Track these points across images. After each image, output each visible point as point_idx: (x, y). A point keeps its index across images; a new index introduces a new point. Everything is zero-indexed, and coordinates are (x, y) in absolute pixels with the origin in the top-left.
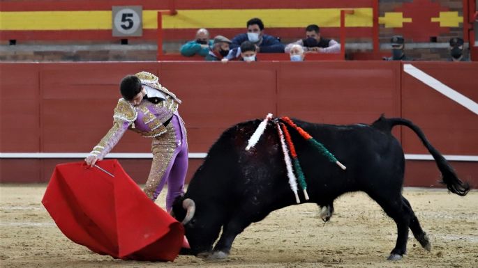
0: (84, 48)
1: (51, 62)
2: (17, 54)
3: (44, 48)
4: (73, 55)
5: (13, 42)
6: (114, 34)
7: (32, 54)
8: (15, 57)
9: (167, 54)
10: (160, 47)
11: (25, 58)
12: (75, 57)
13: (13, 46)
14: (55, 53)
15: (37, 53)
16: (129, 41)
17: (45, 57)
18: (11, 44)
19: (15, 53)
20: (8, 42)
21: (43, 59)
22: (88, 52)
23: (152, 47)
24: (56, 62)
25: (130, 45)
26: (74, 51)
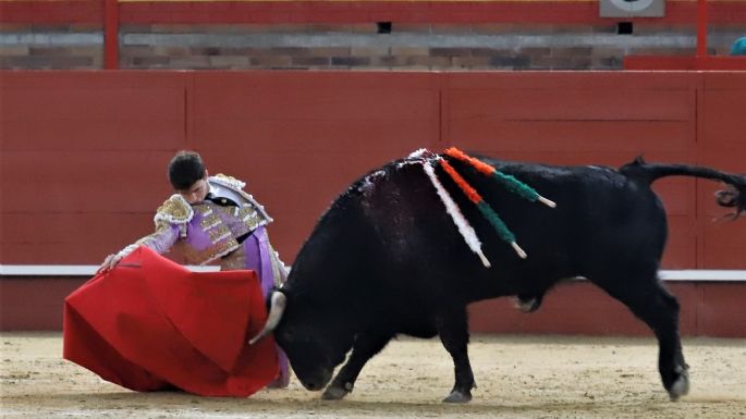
0: (539, 41)
1: (465, 70)
2: (393, 53)
3: (451, 41)
4: (513, 57)
5: (385, 27)
6: (604, 13)
7: (427, 53)
8: (389, 60)
9: (717, 56)
10: (701, 41)
11: (410, 61)
12: (521, 60)
13: (384, 36)
14: (476, 52)
15: (436, 52)
16: (635, 29)
17: (455, 59)
18: (381, 32)
19: (390, 51)
20: (376, 28)
21: (451, 65)
22: (547, 50)
23: (684, 41)
24: (475, 70)
25: (637, 35)
26: (517, 49)
